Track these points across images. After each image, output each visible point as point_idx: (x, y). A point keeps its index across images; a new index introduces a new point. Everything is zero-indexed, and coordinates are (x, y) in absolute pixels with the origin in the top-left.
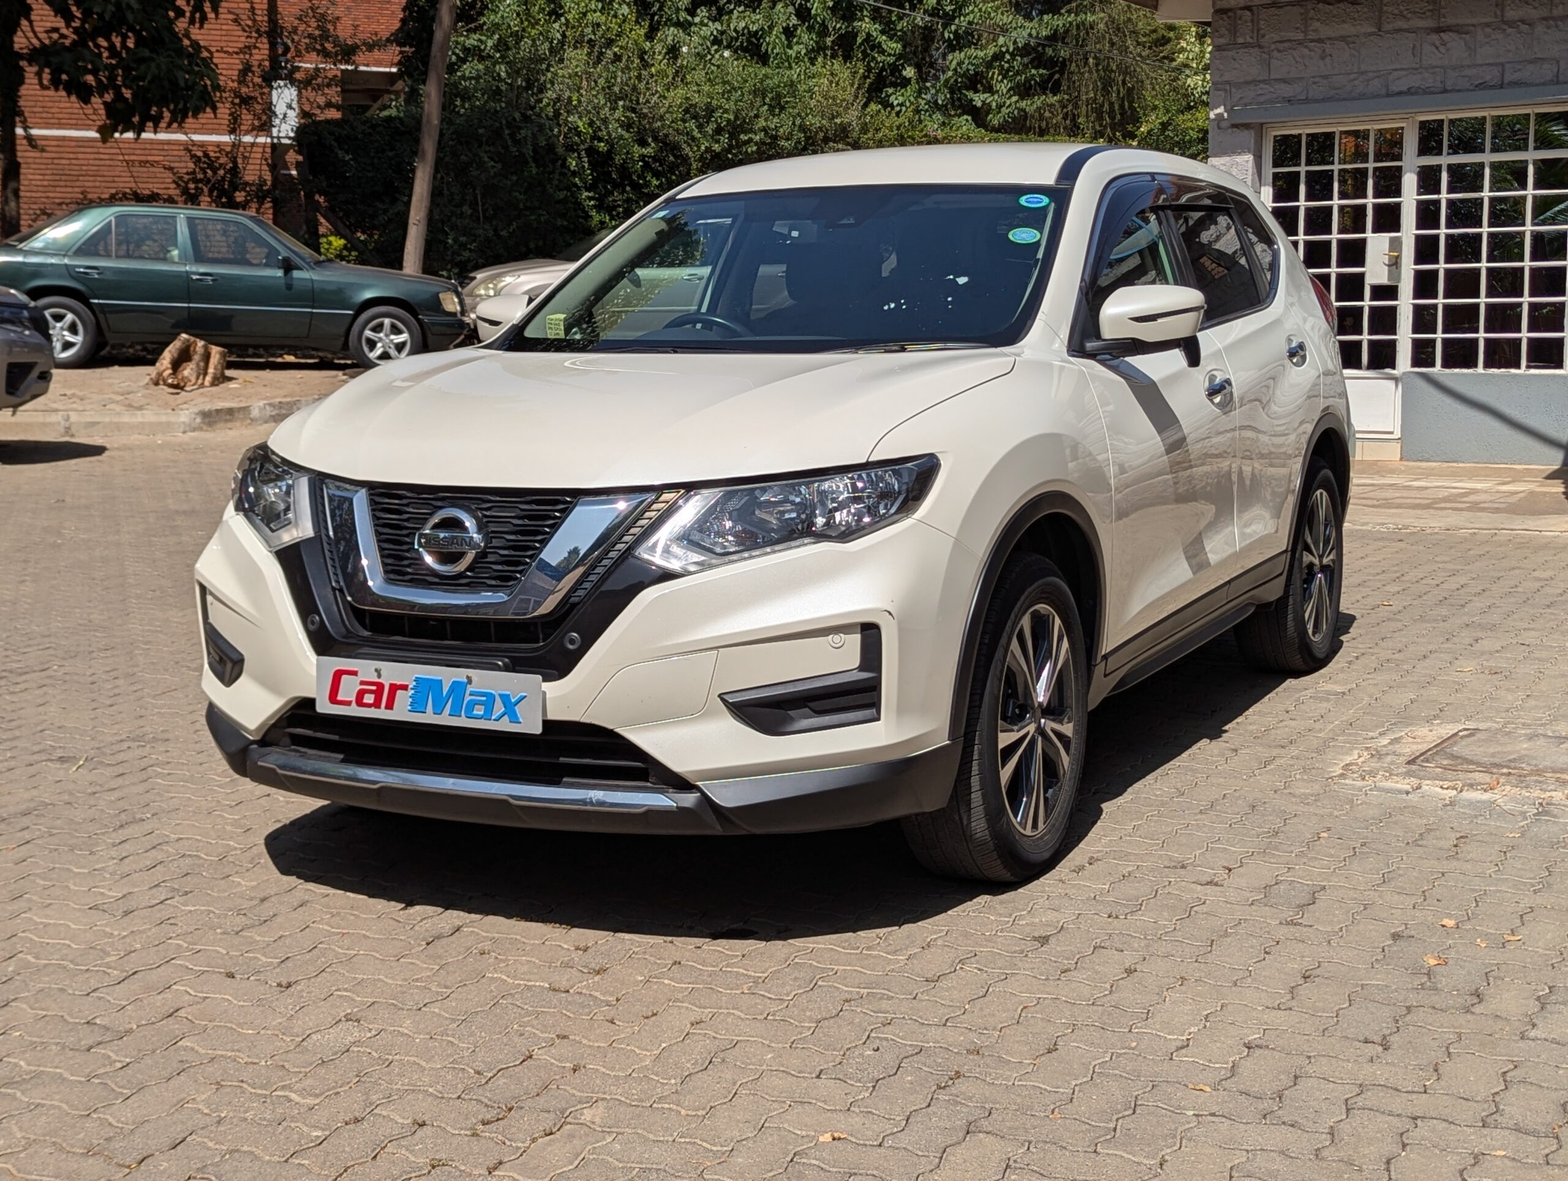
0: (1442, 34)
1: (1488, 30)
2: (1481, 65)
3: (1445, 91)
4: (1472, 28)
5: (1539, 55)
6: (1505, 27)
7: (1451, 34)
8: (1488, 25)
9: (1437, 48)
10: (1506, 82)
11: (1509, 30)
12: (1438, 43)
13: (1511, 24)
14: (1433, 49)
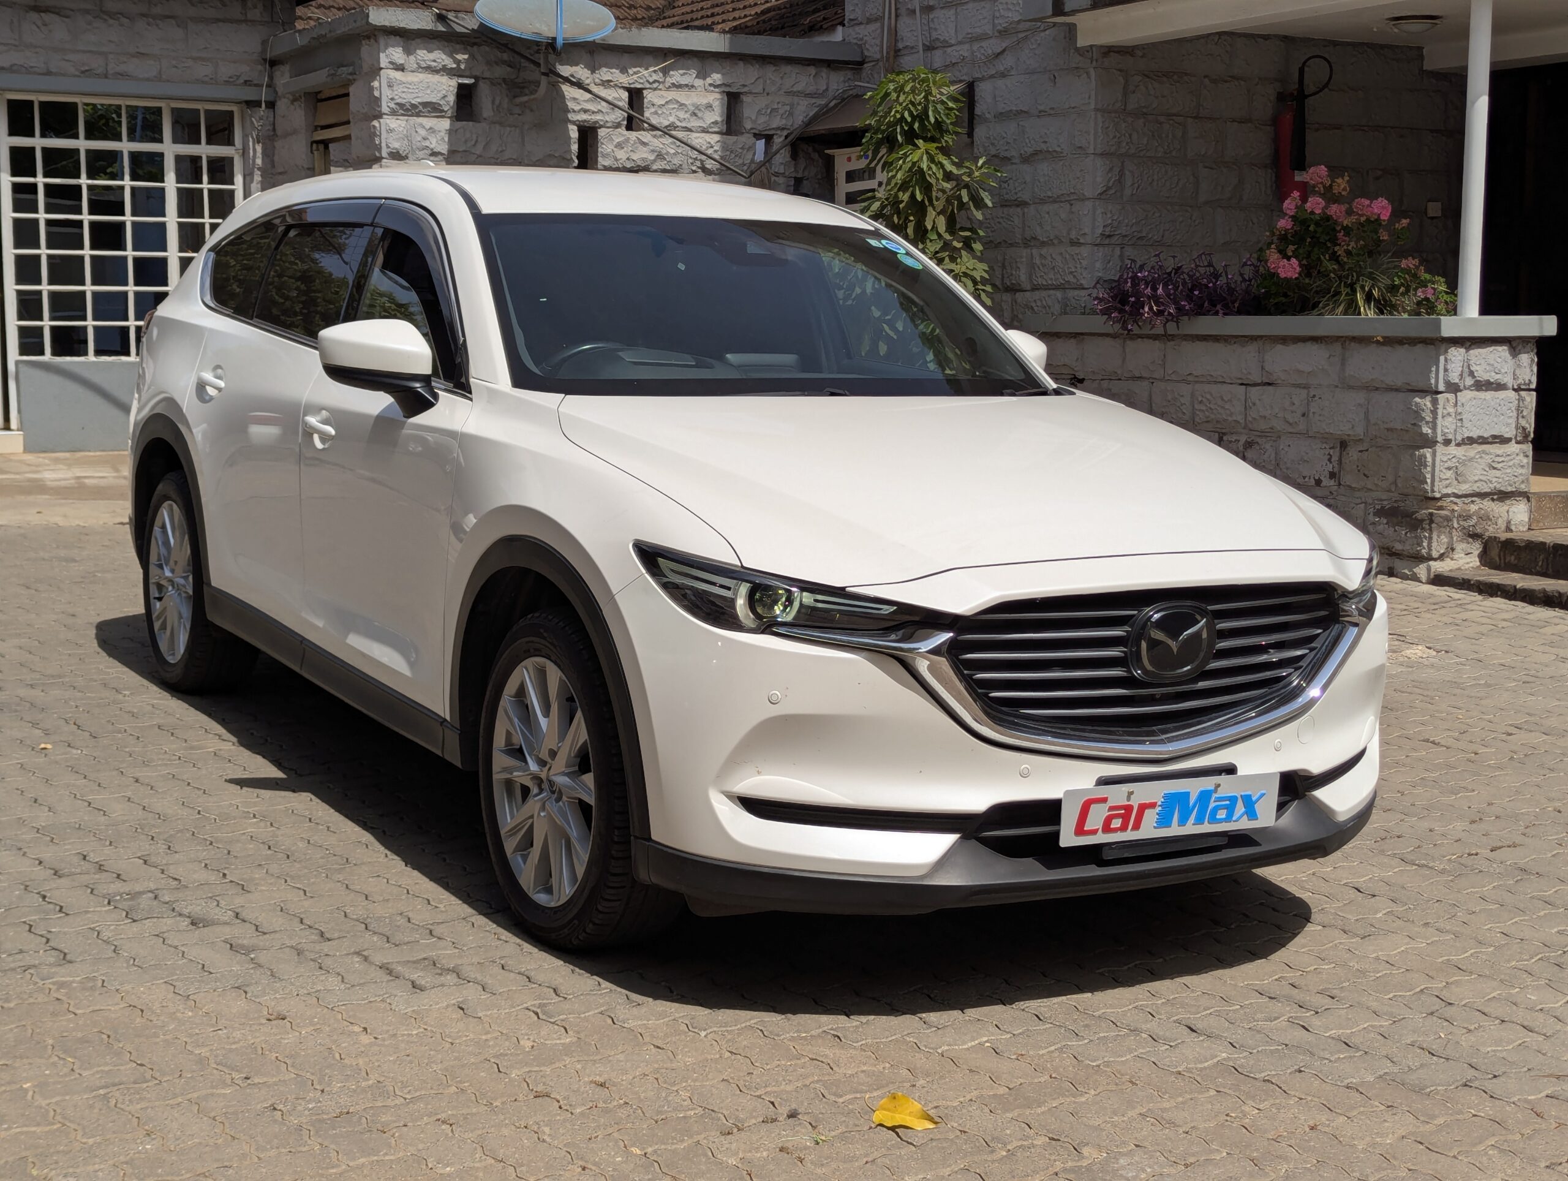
0: (43, 14)
1: (89, 17)
2: (84, 52)
3: (49, 73)
4: (71, 13)
5: (142, 50)
6: (105, 17)
7: (53, 15)
8: (87, 12)
9: (38, 27)
10: (111, 72)
11: (111, 21)
12: (39, 23)
13: (112, 15)
14: (34, 27)
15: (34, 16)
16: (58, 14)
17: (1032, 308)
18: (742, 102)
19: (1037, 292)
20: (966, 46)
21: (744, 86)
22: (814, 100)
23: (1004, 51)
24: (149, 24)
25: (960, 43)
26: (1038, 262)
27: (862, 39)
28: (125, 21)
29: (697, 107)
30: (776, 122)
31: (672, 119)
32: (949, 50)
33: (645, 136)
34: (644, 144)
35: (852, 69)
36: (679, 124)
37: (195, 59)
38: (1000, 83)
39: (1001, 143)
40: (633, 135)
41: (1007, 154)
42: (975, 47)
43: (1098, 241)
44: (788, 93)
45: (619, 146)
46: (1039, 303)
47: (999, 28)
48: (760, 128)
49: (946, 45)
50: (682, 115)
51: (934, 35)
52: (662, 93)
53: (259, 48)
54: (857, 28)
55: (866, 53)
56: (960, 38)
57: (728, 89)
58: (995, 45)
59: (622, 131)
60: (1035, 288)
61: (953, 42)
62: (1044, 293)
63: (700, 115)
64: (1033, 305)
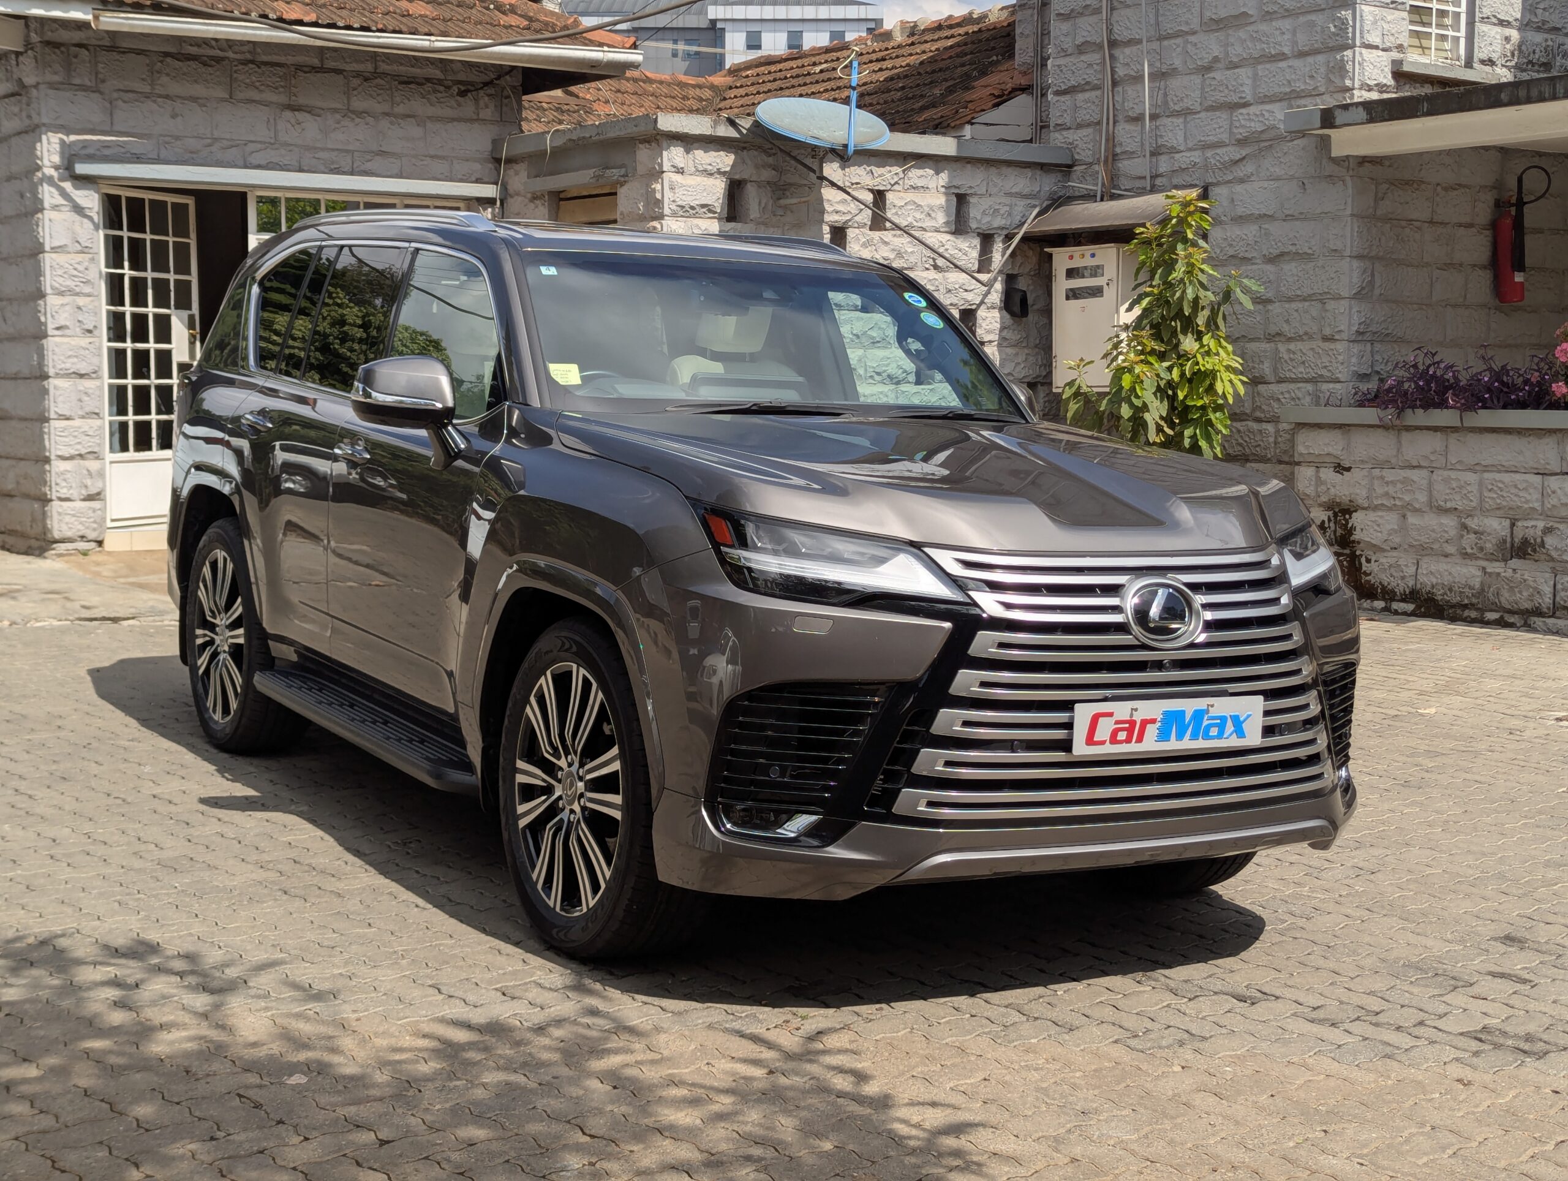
0: (295, 112)
1: (338, 116)
2: (333, 150)
4: (322, 111)
5: (385, 149)
6: (353, 116)
7: (304, 114)
8: (335, 111)
9: (292, 125)
11: (358, 120)
12: (293, 122)
13: (360, 114)
14: (289, 126)
15: (288, 114)
16: (309, 112)
17: (1279, 400)
18: (969, 202)
19: (1283, 385)
20: (1197, 153)
21: (971, 187)
22: (1029, 201)
23: (1244, 158)
24: (392, 123)
25: (1190, 150)
26: (1286, 357)
27: (1070, 144)
28: (370, 120)
29: (932, 208)
30: (998, 222)
31: (910, 219)
32: (1177, 156)
33: (887, 236)
34: (886, 243)
35: (1062, 171)
36: (915, 224)
37: (432, 157)
38: (1239, 188)
39: (1241, 243)
40: (876, 235)
41: (1247, 255)
42: (1209, 153)
43: (1353, 338)
44: (1009, 194)
45: (864, 245)
46: (1287, 396)
47: (1239, 137)
48: (984, 227)
49: (1174, 150)
50: (918, 215)
51: (1160, 141)
52: (902, 194)
53: (490, 148)
54: (1064, 133)
55: (1077, 157)
56: (1190, 145)
57: (956, 191)
58: (1236, 153)
59: (866, 231)
60: (1280, 381)
61: (1182, 148)
62: (1292, 386)
63: (933, 215)
64: (1281, 397)
